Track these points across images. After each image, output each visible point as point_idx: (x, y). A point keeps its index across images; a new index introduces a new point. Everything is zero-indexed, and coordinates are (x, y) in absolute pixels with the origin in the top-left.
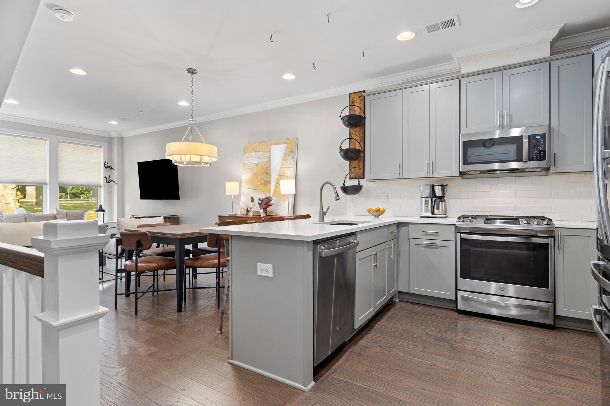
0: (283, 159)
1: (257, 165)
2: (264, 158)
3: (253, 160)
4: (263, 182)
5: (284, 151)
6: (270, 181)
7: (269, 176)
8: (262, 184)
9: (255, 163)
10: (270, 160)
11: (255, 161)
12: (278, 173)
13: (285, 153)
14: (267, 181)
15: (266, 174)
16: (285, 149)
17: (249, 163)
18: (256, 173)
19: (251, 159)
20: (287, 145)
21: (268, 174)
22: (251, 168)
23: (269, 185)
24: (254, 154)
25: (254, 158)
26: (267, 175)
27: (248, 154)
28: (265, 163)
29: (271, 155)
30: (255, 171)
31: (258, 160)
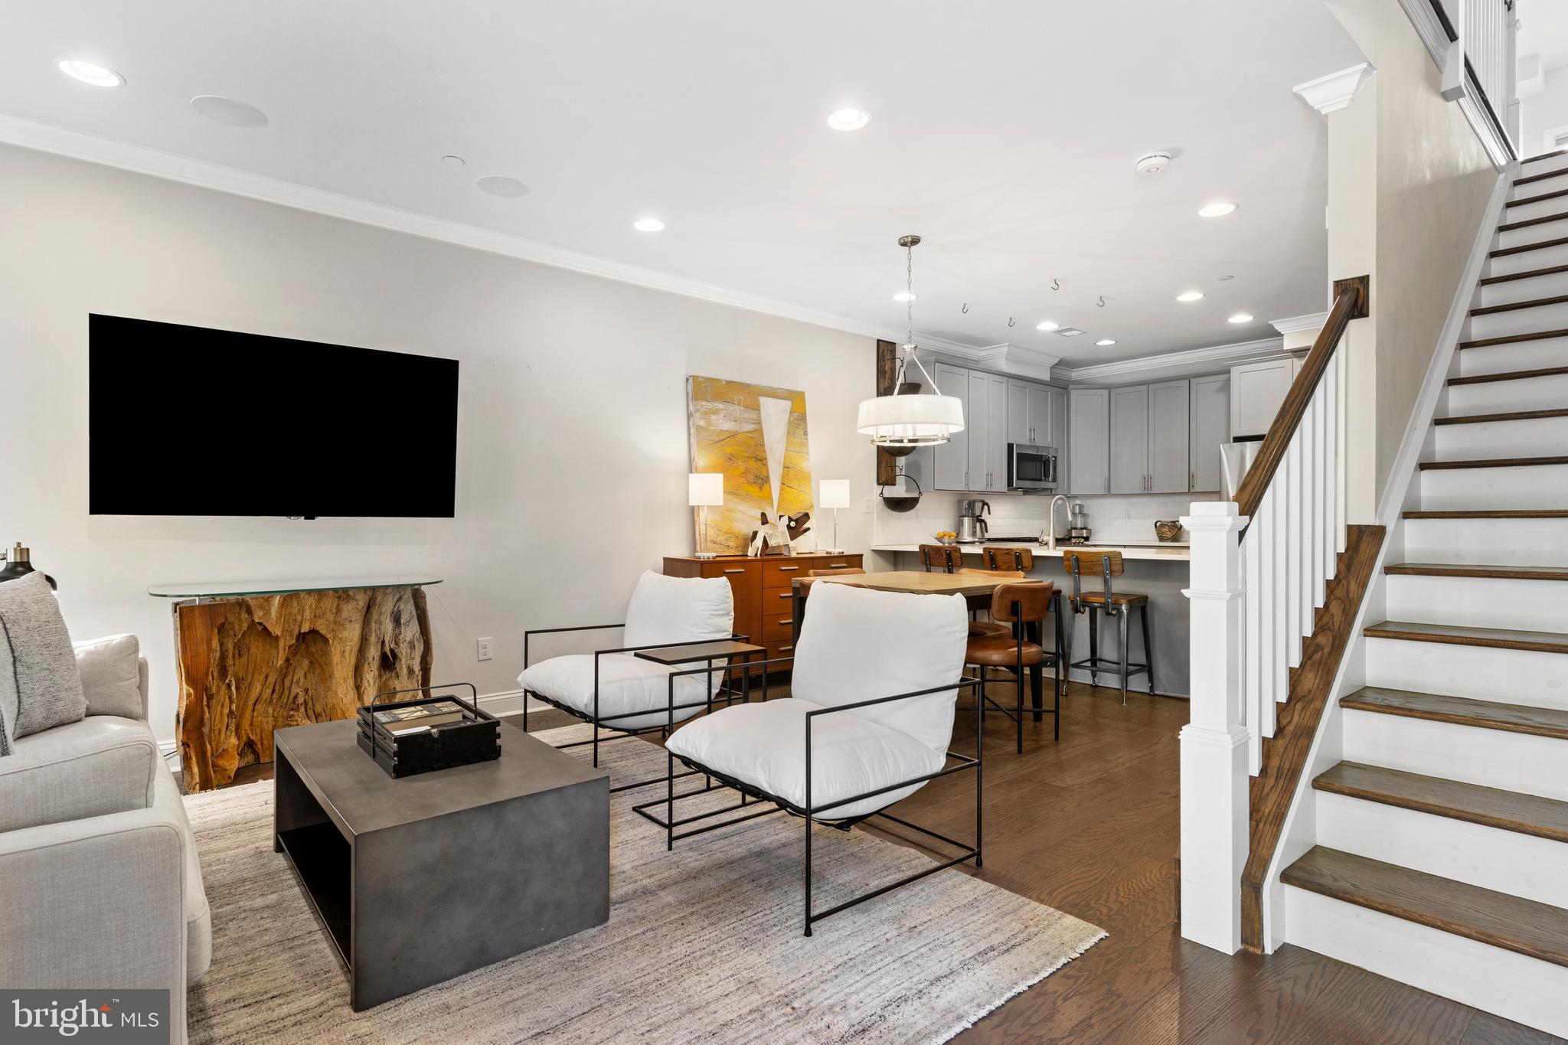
0: (788, 433)
1: (733, 435)
2: (746, 422)
3: (721, 422)
4: (752, 478)
5: (788, 415)
6: (768, 477)
7: (764, 465)
8: (748, 482)
9: (727, 431)
10: (761, 429)
11: (727, 426)
12: (782, 460)
13: (789, 420)
14: (761, 477)
15: (756, 461)
16: (788, 411)
17: (711, 426)
18: (731, 454)
19: (714, 417)
20: (792, 403)
21: (761, 460)
22: (718, 442)
23: (766, 486)
24: (721, 406)
25: (721, 416)
26: (759, 463)
27: (704, 403)
28: (750, 435)
29: (760, 418)
30: (729, 450)
31: (733, 423)
